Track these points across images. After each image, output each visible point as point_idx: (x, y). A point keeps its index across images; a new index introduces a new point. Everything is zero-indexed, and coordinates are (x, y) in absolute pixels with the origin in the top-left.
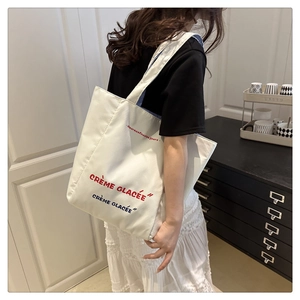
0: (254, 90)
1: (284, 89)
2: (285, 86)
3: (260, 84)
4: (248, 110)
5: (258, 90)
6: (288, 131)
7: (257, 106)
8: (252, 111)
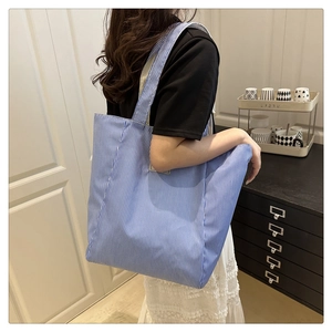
0: (249, 96)
1: (279, 94)
2: (281, 90)
3: (254, 89)
4: (244, 117)
5: (253, 96)
6: (287, 139)
7: (253, 113)
8: (249, 118)
